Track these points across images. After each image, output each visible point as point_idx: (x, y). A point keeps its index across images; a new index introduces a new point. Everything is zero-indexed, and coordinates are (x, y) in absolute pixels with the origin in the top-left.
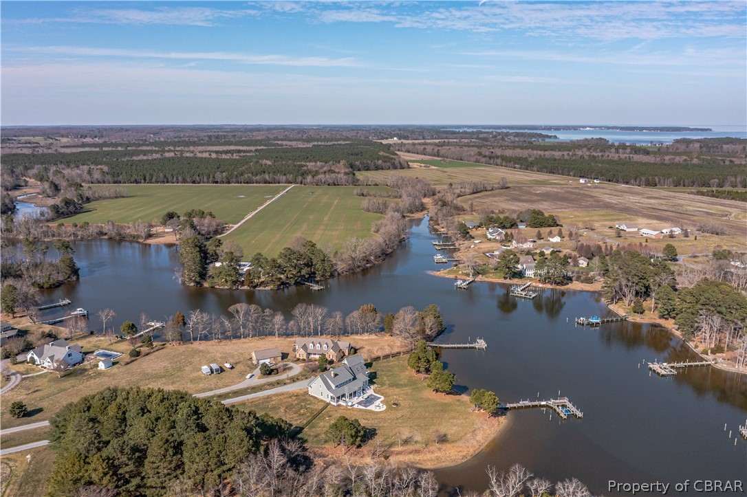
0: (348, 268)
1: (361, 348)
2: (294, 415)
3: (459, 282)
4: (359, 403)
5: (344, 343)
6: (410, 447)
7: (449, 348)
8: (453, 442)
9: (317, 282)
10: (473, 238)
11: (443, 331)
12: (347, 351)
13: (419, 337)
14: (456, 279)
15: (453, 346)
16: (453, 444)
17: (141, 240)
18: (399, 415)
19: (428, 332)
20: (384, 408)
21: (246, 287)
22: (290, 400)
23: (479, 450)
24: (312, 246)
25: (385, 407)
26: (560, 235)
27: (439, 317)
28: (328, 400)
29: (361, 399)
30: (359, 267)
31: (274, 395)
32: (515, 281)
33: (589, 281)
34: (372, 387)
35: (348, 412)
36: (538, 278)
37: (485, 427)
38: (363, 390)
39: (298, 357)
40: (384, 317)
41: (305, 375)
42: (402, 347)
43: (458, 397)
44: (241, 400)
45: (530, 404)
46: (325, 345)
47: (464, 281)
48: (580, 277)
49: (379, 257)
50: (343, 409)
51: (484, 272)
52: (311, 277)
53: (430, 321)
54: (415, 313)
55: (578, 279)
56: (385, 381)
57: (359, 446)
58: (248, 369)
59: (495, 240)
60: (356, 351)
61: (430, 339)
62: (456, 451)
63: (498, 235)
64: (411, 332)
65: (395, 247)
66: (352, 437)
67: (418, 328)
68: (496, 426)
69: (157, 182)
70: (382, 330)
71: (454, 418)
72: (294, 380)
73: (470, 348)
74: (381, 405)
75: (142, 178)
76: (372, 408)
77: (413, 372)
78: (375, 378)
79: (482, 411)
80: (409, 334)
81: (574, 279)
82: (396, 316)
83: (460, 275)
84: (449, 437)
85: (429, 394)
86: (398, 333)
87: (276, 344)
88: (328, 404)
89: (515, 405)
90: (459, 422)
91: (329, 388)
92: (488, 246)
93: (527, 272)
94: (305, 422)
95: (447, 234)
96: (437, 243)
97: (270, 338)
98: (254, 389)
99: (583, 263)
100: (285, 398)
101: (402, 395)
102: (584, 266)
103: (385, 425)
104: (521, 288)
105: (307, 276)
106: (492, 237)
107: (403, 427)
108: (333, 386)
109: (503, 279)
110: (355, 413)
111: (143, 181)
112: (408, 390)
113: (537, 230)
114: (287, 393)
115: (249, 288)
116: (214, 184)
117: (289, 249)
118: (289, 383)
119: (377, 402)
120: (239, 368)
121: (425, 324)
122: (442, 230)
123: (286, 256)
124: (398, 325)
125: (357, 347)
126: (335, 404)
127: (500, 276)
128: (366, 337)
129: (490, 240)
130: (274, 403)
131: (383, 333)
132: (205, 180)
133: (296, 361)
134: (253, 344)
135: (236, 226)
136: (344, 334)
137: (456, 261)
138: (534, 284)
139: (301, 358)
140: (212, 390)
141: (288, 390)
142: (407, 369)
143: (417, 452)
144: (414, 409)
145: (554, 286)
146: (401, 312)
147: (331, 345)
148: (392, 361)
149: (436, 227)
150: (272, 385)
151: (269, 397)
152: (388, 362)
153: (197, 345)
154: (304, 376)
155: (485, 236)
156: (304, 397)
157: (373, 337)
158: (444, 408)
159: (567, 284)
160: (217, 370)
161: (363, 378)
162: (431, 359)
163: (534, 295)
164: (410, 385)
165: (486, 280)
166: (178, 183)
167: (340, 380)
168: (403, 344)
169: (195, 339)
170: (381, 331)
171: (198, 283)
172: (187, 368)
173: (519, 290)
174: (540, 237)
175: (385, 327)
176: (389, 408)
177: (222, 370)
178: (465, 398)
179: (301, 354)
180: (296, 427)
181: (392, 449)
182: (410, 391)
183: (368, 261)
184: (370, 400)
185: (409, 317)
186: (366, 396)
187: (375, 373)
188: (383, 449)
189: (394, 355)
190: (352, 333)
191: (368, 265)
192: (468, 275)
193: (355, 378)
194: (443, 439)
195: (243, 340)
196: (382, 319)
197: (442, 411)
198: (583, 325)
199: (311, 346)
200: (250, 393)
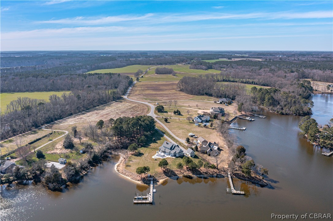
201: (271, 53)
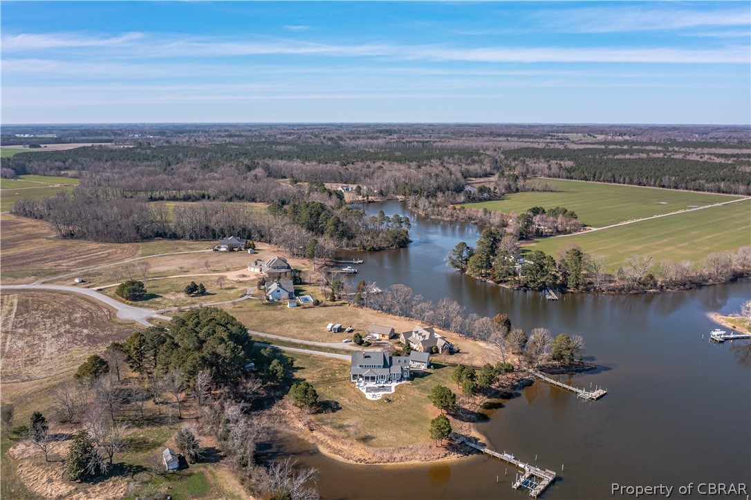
0: (618, 287)
2: (318, 376)
4: (369, 388)
8: (368, 445)
12: (440, 349)
16: (366, 447)
18: (376, 408)
20: (376, 398)
24: (575, 255)
25: (379, 398)
29: (376, 385)
30: (633, 289)
31: (335, 359)
34: (404, 382)
35: (350, 390)
37: (421, 452)
38: (391, 380)
50: (351, 387)
56: (424, 383)
62: (360, 453)
69: (604, 181)
75: (592, 175)
76: (369, 394)
78: (422, 377)
84: (374, 440)
88: (350, 379)
91: (354, 364)
94: (315, 383)
101: (410, 398)
108: (358, 365)
110: (353, 392)
111: (592, 178)
114: (344, 361)
115: (494, 283)
116: (661, 188)
119: (381, 393)
132: (652, 183)
133: (396, 343)
135: (594, 229)
139: (402, 342)
144: (395, 410)
147: (427, 338)
150: (348, 352)
151: (330, 359)
161: (396, 370)
166: (624, 183)
167: (367, 362)
176: (379, 401)
183: (652, 286)
184: (381, 389)
186: (383, 385)
187: (430, 374)
188: (318, 423)
191: (651, 291)
193: (387, 367)
194: (366, 439)
199: (414, 334)
201: (105, 128)
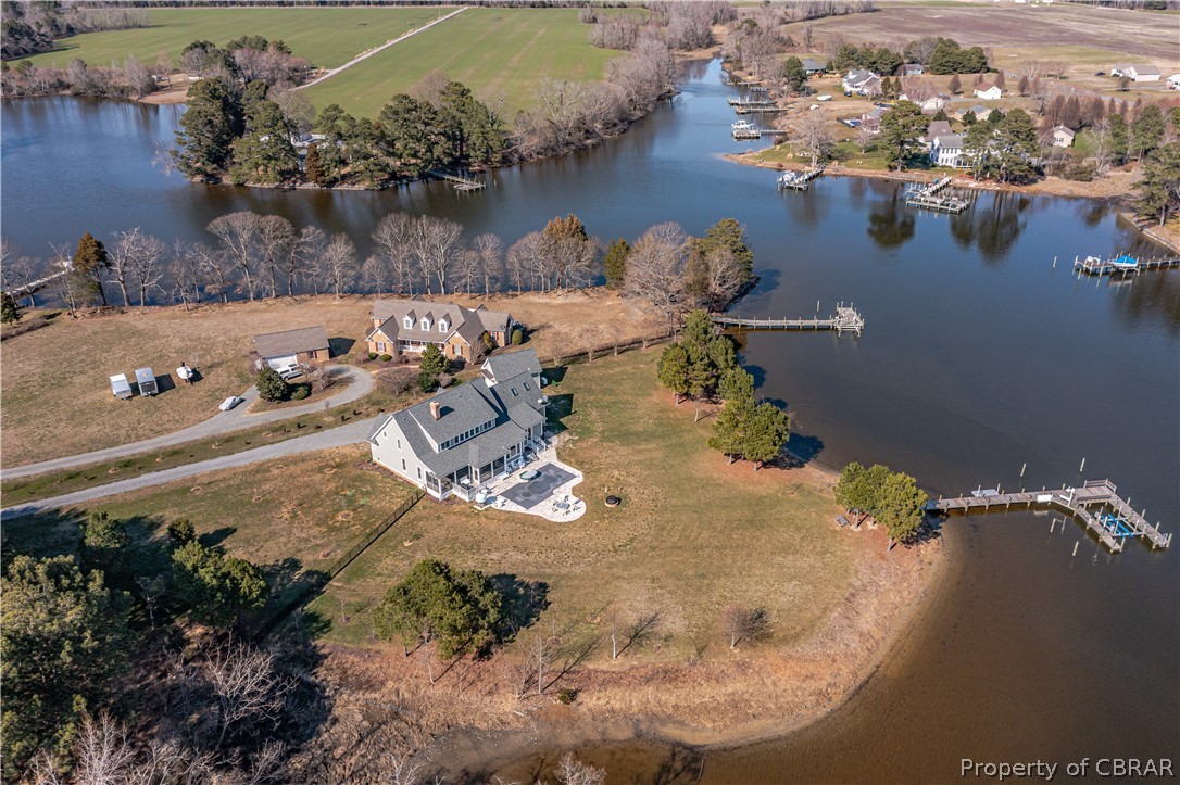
0: (543, 144)
1: (543, 327)
2: (315, 531)
3: (787, 177)
4: (510, 494)
5: (494, 318)
6: (647, 659)
7: (766, 328)
8: (785, 640)
9: (472, 175)
10: (815, 92)
11: (752, 286)
12: (501, 335)
13: (692, 300)
14: (780, 170)
15: (778, 323)
16: (786, 650)
17: (134, 98)
18: (622, 536)
19: (715, 287)
20: (579, 510)
21: (310, 185)
22: (317, 477)
23: (870, 669)
24: (462, 94)
25: (583, 506)
26: (1000, 83)
27: (744, 250)
28: (421, 483)
29: (516, 479)
30: (567, 144)
31: (275, 463)
32: (915, 174)
33: (1083, 175)
34: (555, 440)
35: (473, 522)
36: (967, 169)
37: (885, 583)
38: (528, 450)
39: (372, 350)
40: (605, 249)
41: (379, 403)
42: (646, 324)
43: (794, 475)
44: (180, 476)
45: (1007, 499)
46: (443, 321)
47: (799, 174)
48: (1064, 165)
49: (615, 125)
50: (461, 513)
51: (842, 157)
52: (458, 164)
53: (720, 260)
54: (682, 242)
55: (1058, 170)
56: (593, 422)
57: (484, 653)
58: (236, 381)
59: (861, 96)
60: (526, 335)
61: (718, 304)
62: (796, 675)
63: (869, 84)
64: (673, 289)
65: (650, 108)
66: (455, 630)
67: (689, 278)
68: (914, 575)
70: (600, 281)
71: (786, 549)
72: (346, 415)
73: (821, 329)
74: (573, 500)
76: (544, 510)
77: (672, 397)
78: (568, 412)
79: (869, 525)
80: (667, 292)
81: (1046, 171)
82: (635, 247)
83: (788, 161)
84: (773, 619)
85: (713, 466)
86: (637, 288)
87: (329, 314)
88: (421, 495)
89: (962, 502)
90: (805, 562)
91: (421, 449)
92: (846, 106)
93: (942, 156)
94: (339, 554)
95: (759, 85)
96: (738, 101)
97: (320, 301)
98: (230, 443)
99: (1063, 138)
100: (304, 472)
101: (636, 469)
102: (1064, 145)
103: (578, 570)
104: (931, 190)
105: (446, 160)
106: (853, 90)
107: (630, 580)
108: (435, 446)
109: (887, 171)
110: (493, 526)
112: (654, 450)
113: (949, 78)
114: (314, 457)
115: (318, 187)
117: (406, 97)
118: (330, 426)
119: (564, 492)
120: (211, 380)
121: (707, 269)
122: (749, 78)
123: (396, 113)
124: (636, 270)
125: (530, 327)
126: (438, 495)
127: (878, 164)
128: (559, 298)
129: (849, 95)
130: (268, 486)
131: (603, 288)
133: (366, 361)
134: (274, 314)
135: (333, 72)
136: (503, 291)
137: (780, 134)
138: (958, 182)
139: (381, 353)
140: (114, 443)
141: (323, 447)
142: (657, 388)
143: (669, 676)
144: (668, 515)
145: (1004, 186)
146: (649, 236)
147: (459, 319)
148: (619, 365)
149: (736, 73)
150: (282, 430)
151: (262, 469)
152: (605, 366)
153: (138, 318)
154: (375, 405)
155: (840, 88)
156: (359, 470)
157: (577, 298)
158: (757, 515)
159: (1035, 181)
160: (148, 387)
161: (527, 416)
162: (721, 362)
163: (963, 205)
164: (663, 436)
165: (849, 171)
167: (455, 426)
168: (651, 318)
169: (134, 303)
170: (597, 284)
171: (209, 176)
172: (78, 380)
173: (927, 193)
174: (956, 89)
175: (605, 275)
176: (594, 512)
177: (164, 384)
178: (814, 475)
179: (380, 343)
180: (310, 573)
181: (591, 666)
182: (658, 455)
183: (589, 133)
184: (542, 484)
185: (667, 251)
186: (531, 470)
187: (569, 397)
188: (560, 665)
189: (623, 348)
190: (526, 289)
191: (589, 142)
192: (807, 161)
193: (503, 418)
194: (755, 628)
195: (253, 304)
196: (600, 253)
197: (751, 522)
198: (1095, 274)
199: (406, 322)
200: (215, 455)
